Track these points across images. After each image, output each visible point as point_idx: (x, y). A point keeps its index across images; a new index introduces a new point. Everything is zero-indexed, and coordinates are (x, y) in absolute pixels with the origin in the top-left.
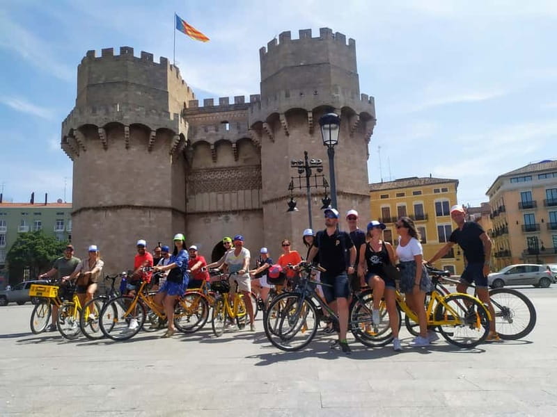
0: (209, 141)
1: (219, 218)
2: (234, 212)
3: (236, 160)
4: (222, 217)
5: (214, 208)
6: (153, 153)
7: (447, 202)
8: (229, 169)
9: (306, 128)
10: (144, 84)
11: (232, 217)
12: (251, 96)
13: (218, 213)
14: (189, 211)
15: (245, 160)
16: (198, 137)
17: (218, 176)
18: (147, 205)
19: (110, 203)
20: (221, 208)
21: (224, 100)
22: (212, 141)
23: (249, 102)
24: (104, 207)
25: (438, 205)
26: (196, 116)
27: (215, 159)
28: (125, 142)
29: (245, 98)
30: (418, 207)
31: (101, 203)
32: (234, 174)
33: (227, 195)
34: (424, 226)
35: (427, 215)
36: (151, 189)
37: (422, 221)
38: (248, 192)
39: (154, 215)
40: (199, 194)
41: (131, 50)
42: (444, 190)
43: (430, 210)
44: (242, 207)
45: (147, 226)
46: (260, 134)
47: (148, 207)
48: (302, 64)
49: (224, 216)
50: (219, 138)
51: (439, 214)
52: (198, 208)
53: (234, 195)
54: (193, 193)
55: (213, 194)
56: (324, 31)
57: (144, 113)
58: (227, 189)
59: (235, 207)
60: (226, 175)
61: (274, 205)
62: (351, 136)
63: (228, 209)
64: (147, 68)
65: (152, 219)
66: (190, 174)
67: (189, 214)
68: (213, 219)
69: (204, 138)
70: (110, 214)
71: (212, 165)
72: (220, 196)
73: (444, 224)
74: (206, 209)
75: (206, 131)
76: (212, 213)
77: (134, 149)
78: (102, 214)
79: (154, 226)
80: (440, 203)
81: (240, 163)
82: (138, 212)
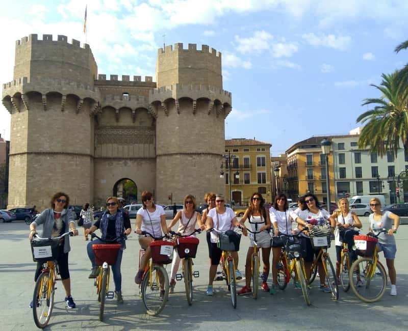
0: (115, 107)
1: (121, 163)
2: (131, 159)
3: (134, 122)
4: (122, 162)
5: (115, 155)
6: (79, 114)
7: (264, 158)
8: (128, 128)
9: (191, 110)
10: (74, 64)
11: (129, 163)
12: (146, 77)
13: (119, 159)
14: (97, 156)
15: (141, 123)
16: (107, 104)
17: (120, 132)
18: (74, 152)
19: (48, 150)
20: (120, 155)
21: (126, 78)
22: (117, 107)
23: (144, 81)
24: (44, 153)
25: (259, 159)
26: (104, 86)
27: (117, 120)
28: (62, 107)
29: (142, 78)
30: (246, 160)
31: (41, 150)
32: (131, 132)
33: (126, 147)
34: (249, 172)
35: (251, 165)
36: (77, 141)
37: (248, 169)
38: (141, 145)
39: (78, 160)
40: (105, 144)
41: (66, 38)
42: (263, 150)
43: (253, 162)
44: (136, 156)
45: (74, 167)
46: (157, 109)
47: (75, 154)
48: (190, 67)
49: (124, 161)
50: (123, 105)
51: (259, 165)
52: (104, 155)
53: (131, 147)
54: (100, 143)
55: (115, 145)
56: (205, 47)
57: (76, 86)
58: (126, 142)
59: (131, 155)
60: (126, 132)
61: (166, 158)
62: (217, 117)
63: (126, 156)
64: (76, 51)
65: (78, 163)
66: (98, 129)
67: (97, 158)
68: (115, 163)
69: (111, 104)
70: (48, 158)
71: (115, 124)
72: (120, 147)
73: (261, 172)
74: (110, 155)
75: (113, 99)
76: (115, 159)
77: (66, 112)
78: (42, 158)
79: (79, 168)
80: (260, 158)
81: (137, 124)
82: (69, 158)
